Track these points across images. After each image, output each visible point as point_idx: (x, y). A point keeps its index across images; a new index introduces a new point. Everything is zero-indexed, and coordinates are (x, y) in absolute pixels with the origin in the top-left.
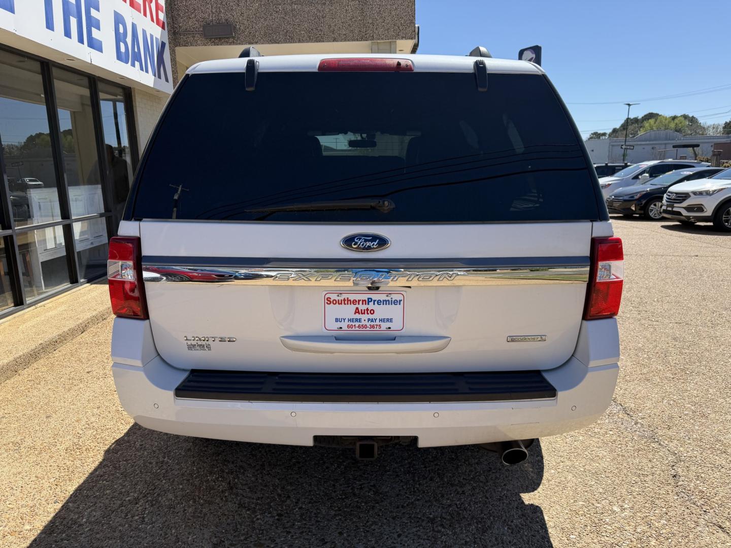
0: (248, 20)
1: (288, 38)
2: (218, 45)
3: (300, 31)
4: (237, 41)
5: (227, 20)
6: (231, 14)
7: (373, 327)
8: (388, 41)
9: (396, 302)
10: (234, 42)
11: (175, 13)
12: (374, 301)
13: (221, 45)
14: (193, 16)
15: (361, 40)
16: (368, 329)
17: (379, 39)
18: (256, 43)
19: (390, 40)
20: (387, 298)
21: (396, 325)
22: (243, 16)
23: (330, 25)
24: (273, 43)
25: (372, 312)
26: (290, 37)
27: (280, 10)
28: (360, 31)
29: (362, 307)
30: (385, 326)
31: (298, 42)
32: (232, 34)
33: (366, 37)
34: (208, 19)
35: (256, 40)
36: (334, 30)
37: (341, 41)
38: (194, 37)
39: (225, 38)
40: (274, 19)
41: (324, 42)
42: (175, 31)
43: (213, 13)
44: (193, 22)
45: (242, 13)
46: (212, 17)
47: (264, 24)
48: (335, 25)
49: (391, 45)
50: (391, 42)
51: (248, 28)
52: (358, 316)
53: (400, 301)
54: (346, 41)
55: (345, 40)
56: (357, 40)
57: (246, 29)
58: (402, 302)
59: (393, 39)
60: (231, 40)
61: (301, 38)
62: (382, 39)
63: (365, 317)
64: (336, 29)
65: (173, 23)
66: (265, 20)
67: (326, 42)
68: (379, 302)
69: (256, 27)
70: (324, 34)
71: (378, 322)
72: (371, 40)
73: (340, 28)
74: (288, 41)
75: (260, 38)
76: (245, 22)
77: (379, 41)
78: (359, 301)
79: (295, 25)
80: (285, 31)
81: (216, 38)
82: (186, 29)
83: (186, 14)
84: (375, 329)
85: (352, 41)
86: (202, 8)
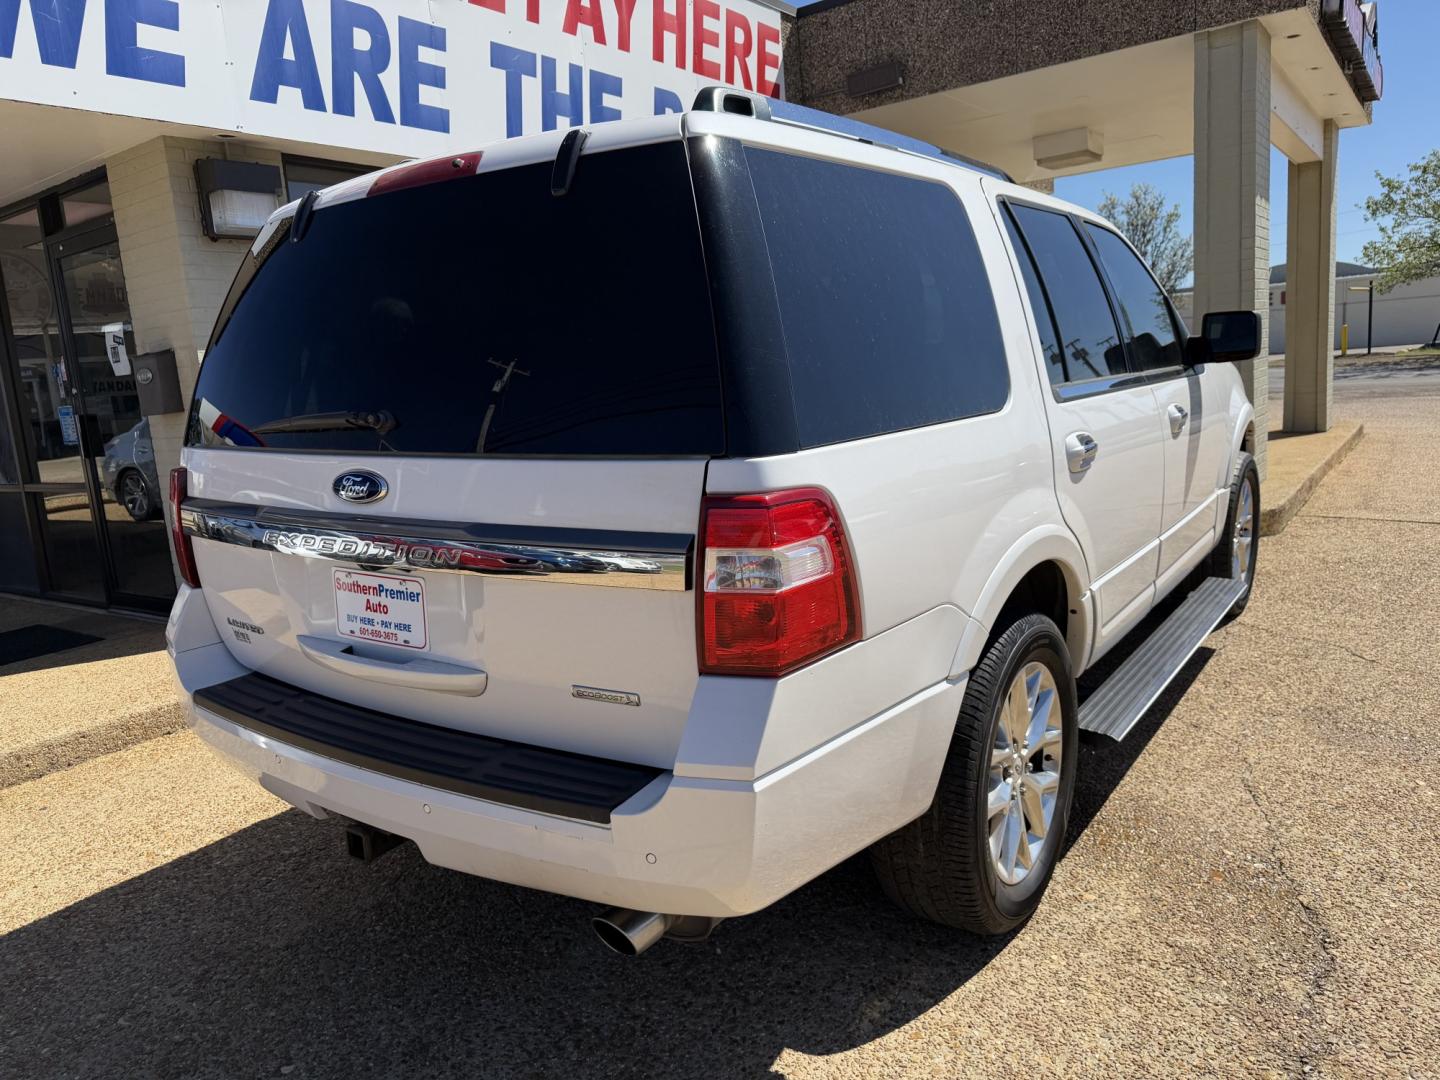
0: (929, 47)
1: (1006, 64)
2: (875, 106)
3: (1030, 46)
4: (908, 91)
5: (891, 55)
6: (898, 43)
7: (387, 635)
8: (1232, 24)
9: (413, 597)
10: (902, 95)
11: (806, 62)
12: (387, 590)
13: (880, 105)
14: (835, 60)
15: (1166, 37)
16: (382, 639)
17: (1209, 26)
18: (944, 88)
19: (1238, 22)
20: (402, 588)
21: (416, 637)
22: (920, 41)
23: (1096, 19)
24: (975, 82)
25: (384, 609)
26: (1009, 62)
27: (990, 11)
28: (1164, 17)
29: (374, 600)
30: (402, 636)
31: (1027, 70)
32: (897, 80)
33: (1179, 28)
34: (859, 60)
35: (942, 82)
36: (1104, 28)
37: (1119, 48)
38: (834, 100)
39: (886, 90)
40: (979, 33)
41: (1080, 57)
42: (804, 96)
43: (867, 47)
44: (833, 73)
45: (918, 36)
46: (866, 55)
47: (959, 48)
48: (1107, 16)
49: (1242, 34)
50: (1242, 26)
51: (929, 61)
52: (370, 615)
53: (418, 594)
54: (1132, 45)
55: (1128, 44)
56: (1157, 39)
57: (924, 66)
58: (420, 597)
59: (1244, 18)
60: (898, 92)
61: (1032, 60)
62: (1218, 23)
63: (378, 617)
64: (1107, 24)
65: (802, 81)
66: (962, 38)
67: (1085, 57)
68: (393, 594)
69: (945, 57)
70: (1081, 42)
71: (392, 630)
72: (1190, 31)
73: (1117, 19)
74: (1005, 71)
75: (950, 78)
76: (924, 52)
77: (1210, 29)
78: (370, 588)
79: (1020, 35)
80: (1000, 52)
81: (873, 94)
82: (823, 88)
83: (824, 60)
84: (390, 641)
85: (1145, 42)
86: (850, 43)
